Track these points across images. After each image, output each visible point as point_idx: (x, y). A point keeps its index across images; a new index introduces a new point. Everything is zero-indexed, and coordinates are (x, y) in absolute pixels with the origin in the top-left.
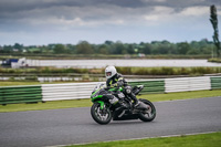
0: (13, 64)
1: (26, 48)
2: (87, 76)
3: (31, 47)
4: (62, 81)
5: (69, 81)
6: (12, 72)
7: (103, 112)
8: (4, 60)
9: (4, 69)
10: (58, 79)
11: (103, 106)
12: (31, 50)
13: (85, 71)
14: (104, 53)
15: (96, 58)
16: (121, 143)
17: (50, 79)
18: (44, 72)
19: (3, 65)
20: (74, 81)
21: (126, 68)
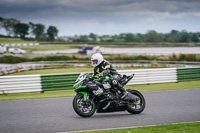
0: (89, 52)
1: (100, 37)
2: (155, 62)
3: (104, 37)
4: (133, 67)
5: (139, 67)
6: (87, 59)
7: (86, 105)
8: (80, 48)
9: (80, 56)
10: (129, 65)
11: (86, 97)
12: (104, 39)
13: (153, 58)
14: (171, 41)
15: (164, 46)
16: (188, 125)
17: (122, 65)
18: (116, 59)
19: (80, 53)
20: (143, 67)
21: (191, 55)
